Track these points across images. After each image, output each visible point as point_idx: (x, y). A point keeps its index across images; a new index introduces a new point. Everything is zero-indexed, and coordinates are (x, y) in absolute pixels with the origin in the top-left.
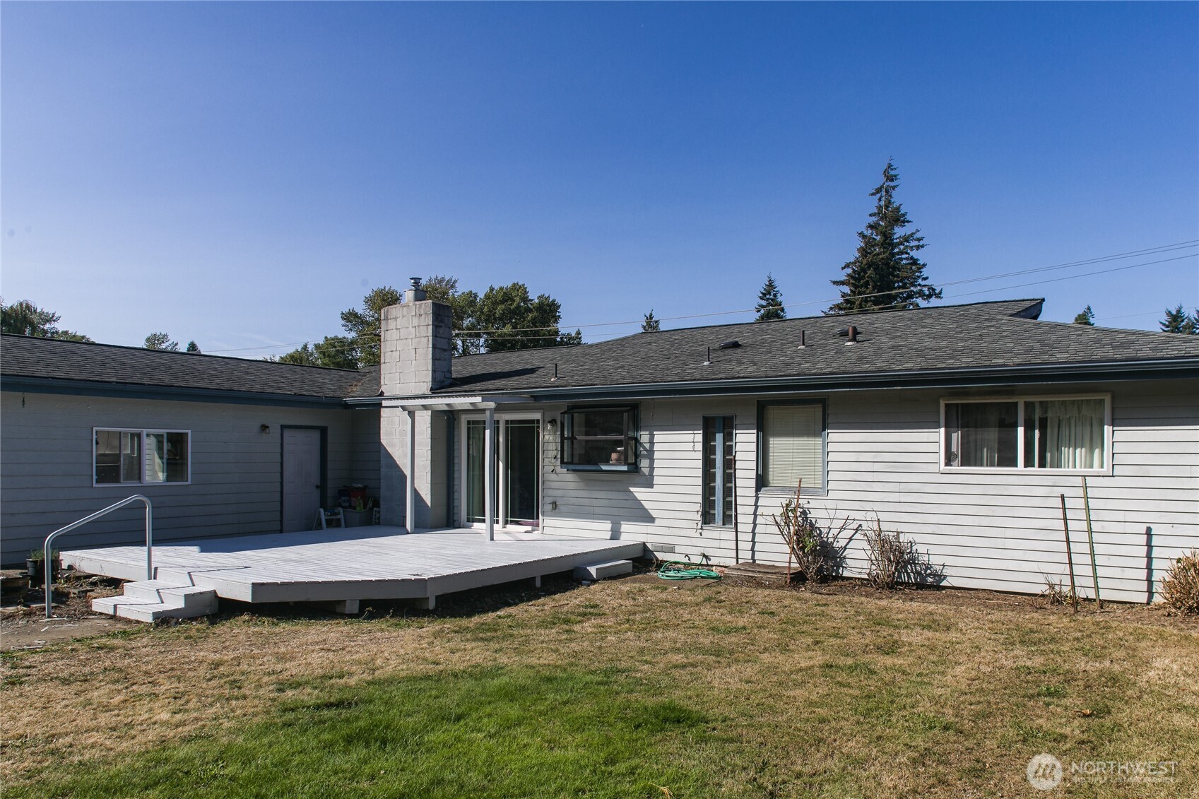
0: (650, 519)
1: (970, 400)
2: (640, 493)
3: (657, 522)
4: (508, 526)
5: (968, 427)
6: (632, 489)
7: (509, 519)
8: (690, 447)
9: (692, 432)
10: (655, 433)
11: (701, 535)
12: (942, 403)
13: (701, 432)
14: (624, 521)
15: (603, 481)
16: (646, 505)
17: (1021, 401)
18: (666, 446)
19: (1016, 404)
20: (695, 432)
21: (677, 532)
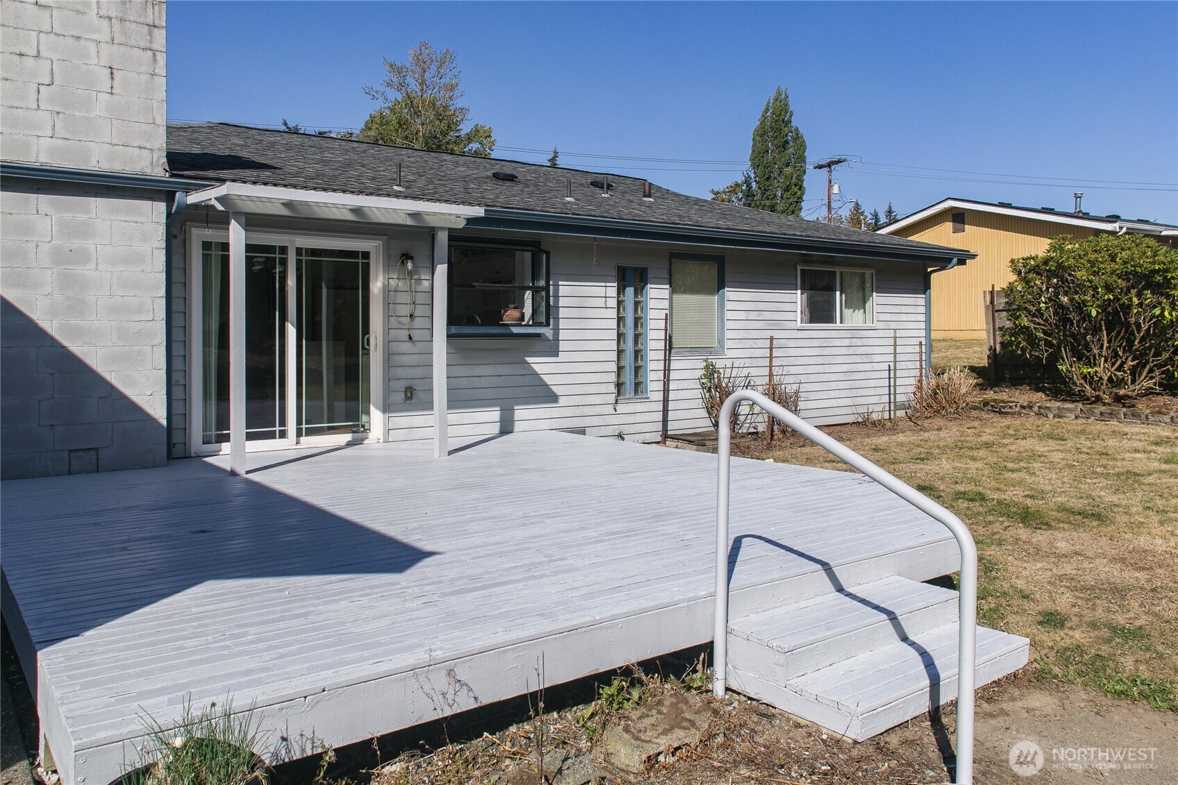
0: (551, 398)
1: (813, 267)
2: (540, 364)
3: (562, 401)
4: (303, 439)
5: (804, 290)
6: (529, 359)
7: (304, 426)
8: (601, 302)
9: (604, 284)
10: (560, 283)
11: (616, 410)
12: (799, 268)
13: (615, 284)
14: (517, 404)
15: (490, 350)
16: (548, 380)
17: (838, 270)
18: (574, 302)
19: (835, 272)
20: (608, 284)
21: (587, 411)
